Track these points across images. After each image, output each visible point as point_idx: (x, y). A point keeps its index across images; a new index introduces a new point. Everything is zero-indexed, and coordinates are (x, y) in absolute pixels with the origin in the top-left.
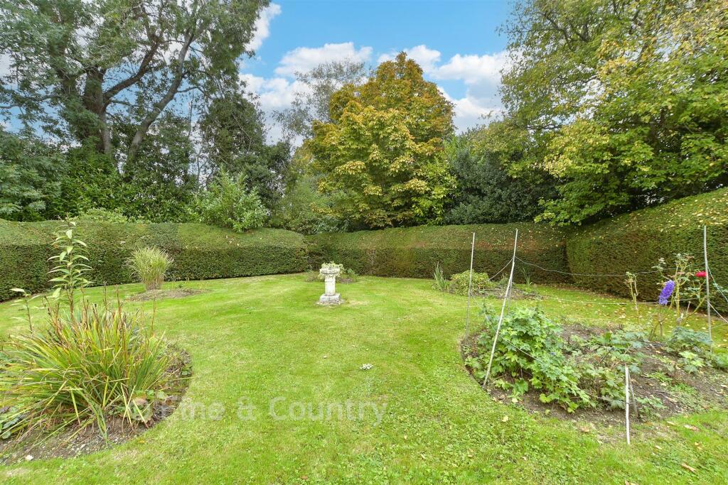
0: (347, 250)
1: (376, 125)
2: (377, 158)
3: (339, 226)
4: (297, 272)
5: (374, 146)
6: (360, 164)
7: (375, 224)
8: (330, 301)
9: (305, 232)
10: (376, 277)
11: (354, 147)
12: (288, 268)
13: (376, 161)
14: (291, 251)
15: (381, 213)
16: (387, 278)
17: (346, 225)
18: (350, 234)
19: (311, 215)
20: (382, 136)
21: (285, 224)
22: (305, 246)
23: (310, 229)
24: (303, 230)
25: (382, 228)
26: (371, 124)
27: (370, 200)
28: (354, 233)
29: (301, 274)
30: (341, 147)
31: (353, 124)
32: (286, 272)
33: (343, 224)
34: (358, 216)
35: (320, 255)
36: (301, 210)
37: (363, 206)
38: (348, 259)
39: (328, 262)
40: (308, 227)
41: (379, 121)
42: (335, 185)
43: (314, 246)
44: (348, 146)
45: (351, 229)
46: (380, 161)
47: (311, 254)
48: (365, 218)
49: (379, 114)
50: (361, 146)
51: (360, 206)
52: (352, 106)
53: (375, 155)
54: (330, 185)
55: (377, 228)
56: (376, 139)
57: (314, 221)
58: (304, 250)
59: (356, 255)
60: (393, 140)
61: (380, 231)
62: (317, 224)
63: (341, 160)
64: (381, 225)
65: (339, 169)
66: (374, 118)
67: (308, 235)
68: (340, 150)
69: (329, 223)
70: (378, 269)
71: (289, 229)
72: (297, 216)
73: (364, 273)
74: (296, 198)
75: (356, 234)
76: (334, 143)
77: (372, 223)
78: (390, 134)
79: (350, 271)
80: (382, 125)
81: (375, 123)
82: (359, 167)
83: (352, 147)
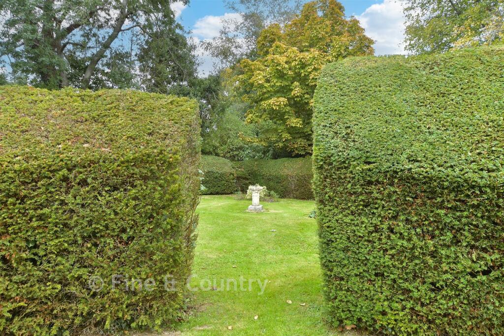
0: (270, 175)
1: (298, 64)
2: (298, 94)
3: (264, 153)
4: (226, 194)
5: (296, 83)
6: (283, 100)
7: (297, 152)
8: (255, 209)
9: (232, 158)
10: (296, 200)
11: (278, 84)
12: (219, 190)
13: (297, 97)
14: (222, 175)
15: (302, 143)
16: (305, 201)
17: (271, 152)
18: (274, 161)
19: (238, 142)
20: (303, 75)
21: (214, 150)
22: (233, 171)
23: (237, 155)
24: (231, 156)
25: (303, 156)
26: (293, 64)
27: (292, 131)
28: (278, 160)
29: (230, 196)
30: (267, 85)
31: (277, 66)
32: (217, 193)
33: (268, 151)
34: (281, 145)
35: (246, 179)
36: (229, 137)
37: (286, 136)
38: (272, 184)
39: (253, 184)
40: (235, 153)
41: (301, 61)
42: (261, 117)
43: (241, 171)
44: (273, 84)
45: (276, 156)
46: (301, 97)
47: (238, 178)
48: (288, 147)
49: (301, 55)
50: (285, 83)
51: (283, 136)
52: (277, 47)
53: (296, 92)
54: (257, 116)
55: (298, 156)
56: (298, 77)
57: (241, 148)
58: (233, 175)
59: (279, 180)
60: (313, 78)
61: (302, 158)
62: (243, 151)
63: (266, 95)
64: (303, 153)
65: (264, 104)
66: (297, 58)
67: (235, 161)
68: (266, 87)
69: (255, 150)
70: (298, 192)
71: (217, 155)
72: (225, 143)
73: (286, 196)
74: (225, 126)
75: (279, 161)
76: (260, 82)
77: (294, 151)
78: (310, 73)
79: (272, 192)
80: (303, 66)
81: (297, 63)
82: (282, 103)
83: (276, 84)
